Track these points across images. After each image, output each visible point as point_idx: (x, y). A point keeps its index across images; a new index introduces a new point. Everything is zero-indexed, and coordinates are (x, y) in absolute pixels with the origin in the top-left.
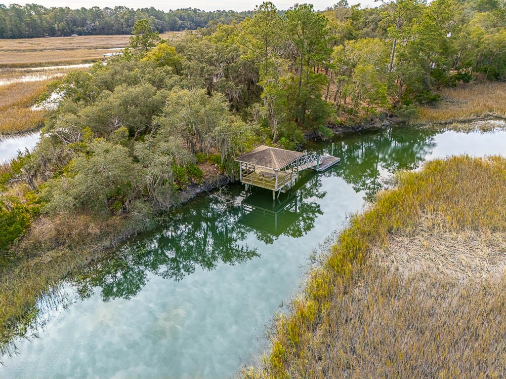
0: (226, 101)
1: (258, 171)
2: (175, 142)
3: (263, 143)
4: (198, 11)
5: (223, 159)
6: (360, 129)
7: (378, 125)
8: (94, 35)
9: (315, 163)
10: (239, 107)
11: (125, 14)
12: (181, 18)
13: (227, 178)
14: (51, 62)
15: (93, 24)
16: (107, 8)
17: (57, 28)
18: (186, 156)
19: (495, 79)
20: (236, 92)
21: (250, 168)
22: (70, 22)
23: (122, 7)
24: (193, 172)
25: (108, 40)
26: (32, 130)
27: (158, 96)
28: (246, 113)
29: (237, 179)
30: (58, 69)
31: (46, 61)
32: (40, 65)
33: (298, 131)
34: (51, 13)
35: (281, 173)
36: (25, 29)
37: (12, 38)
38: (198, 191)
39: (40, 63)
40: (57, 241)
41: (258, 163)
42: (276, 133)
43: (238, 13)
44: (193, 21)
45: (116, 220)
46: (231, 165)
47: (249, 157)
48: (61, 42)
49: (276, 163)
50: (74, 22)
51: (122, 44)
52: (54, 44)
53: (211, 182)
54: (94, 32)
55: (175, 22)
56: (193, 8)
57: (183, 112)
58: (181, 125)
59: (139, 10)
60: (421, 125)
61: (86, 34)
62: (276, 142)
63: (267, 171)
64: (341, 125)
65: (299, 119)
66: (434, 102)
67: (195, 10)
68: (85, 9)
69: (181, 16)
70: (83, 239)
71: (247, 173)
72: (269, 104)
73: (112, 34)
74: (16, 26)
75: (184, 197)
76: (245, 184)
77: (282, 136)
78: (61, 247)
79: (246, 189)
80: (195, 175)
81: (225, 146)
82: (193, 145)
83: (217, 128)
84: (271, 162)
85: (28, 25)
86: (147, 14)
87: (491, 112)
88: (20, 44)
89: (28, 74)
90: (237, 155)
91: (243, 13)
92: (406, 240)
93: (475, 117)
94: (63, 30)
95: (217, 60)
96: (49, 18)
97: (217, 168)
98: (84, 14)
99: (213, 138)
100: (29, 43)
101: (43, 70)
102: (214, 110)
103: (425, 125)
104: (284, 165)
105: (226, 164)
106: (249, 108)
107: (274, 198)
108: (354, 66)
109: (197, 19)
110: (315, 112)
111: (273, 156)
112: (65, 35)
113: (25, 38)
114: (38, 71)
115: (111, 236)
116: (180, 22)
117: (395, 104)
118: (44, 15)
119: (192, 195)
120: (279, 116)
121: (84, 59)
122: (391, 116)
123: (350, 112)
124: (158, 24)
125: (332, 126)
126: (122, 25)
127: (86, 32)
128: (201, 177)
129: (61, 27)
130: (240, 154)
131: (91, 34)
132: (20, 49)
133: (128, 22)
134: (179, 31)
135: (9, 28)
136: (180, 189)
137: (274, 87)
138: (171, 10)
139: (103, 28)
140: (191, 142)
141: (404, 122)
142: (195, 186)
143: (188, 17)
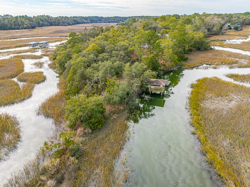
12: (41, 20)
23: (8, 15)
41: (156, 84)
44: (48, 22)
49: (163, 83)
56: (46, 15)
64: (163, 70)
66: (186, 60)
67: (47, 16)
84: (161, 83)
86: (24, 19)
87: (204, 62)
109: (50, 21)
116: (41, 22)
123: (164, 65)
124: (32, 24)
126: (12, 25)
134: (41, 27)
138: (34, 16)
143: (45, 20)
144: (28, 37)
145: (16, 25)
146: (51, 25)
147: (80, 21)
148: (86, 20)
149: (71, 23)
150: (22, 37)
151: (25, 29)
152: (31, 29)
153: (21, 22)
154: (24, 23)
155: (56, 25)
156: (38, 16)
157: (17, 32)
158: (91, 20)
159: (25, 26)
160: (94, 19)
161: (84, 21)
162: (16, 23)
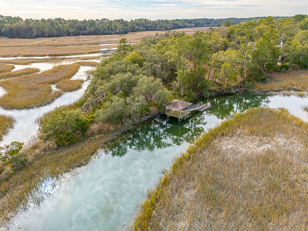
0: (161, 82)
1: (173, 110)
2: (142, 98)
3: (176, 98)
4: (147, 20)
5: (159, 105)
6: (224, 93)
7: (233, 91)
8: (90, 35)
9: (198, 108)
10: (167, 81)
11: (107, 23)
12: (137, 25)
13: (160, 113)
14: (73, 53)
15: (90, 29)
16: (97, 20)
17: (71, 32)
18: (145, 103)
19: (305, 68)
20: (166, 76)
21: (170, 109)
22: (78, 28)
23: (105, 19)
24: (147, 110)
25: (98, 39)
26: (76, 90)
27: (133, 78)
28: (170, 85)
29: (164, 113)
30: (77, 58)
31: (71, 53)
32: (68, 55)
33: (193, 94)
34: (68, 23)
35: (183, 111)
36: (55, 32)
37: (48, 37)
38: (148, 117)
39: (68, 54)
40: (100, 132)
41: (173, 107)
42: (183, 94)
43: (170, 21)
44: (144, 26)
45: (119, 126)
46: (162, 107)
47: (169, 104)
48: (74, 40)
49: (180, 107)
50: (80, 28)
51: (106, 41)
52: (71, 42)
53: (154, 114)
54: (90, 34)
55: (134, 27)
56: (144, 19)
57: (145, 86)
58: (144, 91)
59: (114, 20)
60: (254, 92)
61: (86, 35)
62: (182, 98)
63: (177, 110)
64: (214, 91)
65: (194, 88)
66: (263, 81)
68: (86, 21)
69: (137, 23)
70: (108, 132)
71: (168, 111)
72: (180, 82)
73: (100, 35)
74: (50, 30)
75: (143, 119)
76: (167, 115)
77: (185, 96)
78: (101, 134)
79: (168, 117)
80: (148, 111)
81: (160, 100)
82: (147, 99)
83: (158, 93)
84: (178, 106)
85: (56, 30)
86: (119, 23)
87: (293, 86)
88: (53, 41)
89: (64, 60)
90: (164, 103)
91: (173, 20)
92: (228, 138)
93: (283, 89)
94: (74, 33)
95: (158, 61)
96: (67, 26)
97: (156, 108)
98: (85, 23)
99: (155, 96)
100: (58, 41)
101: (71, 58)
102: (157, 85)
103: (256, 92)
104: (184, 108)
105: (160, 107)
106: (171, 83)
107: (179, 121)
108: (223, 63)
109: (147, 25)
110: (201, 85)
111: (179, 104)
112: (75, 36)
113: (54, 37)
114: (68, 58)
115: (118, 131)
116: (137, 27)
117: (244, 81)
118: (64, 25)
119: (146, 119)
120: (184, 87)
121: (89, 51)
122: (241, 87)
123: (220, 85)
124: (125, 29)
125: (210, 91)
126: (105, 29)
127: (86, 34)
128: (150, 112)
129: (73, 31)
130: (166, 103)
131: (88, 35)
132: (55, 44)
133: (108, 28)
134: (136, 32)
135: (47, 32)
136: (142, 116)
137: (183, 74)
138: (132, 20)
139: (95, 31)
140: (147, 98)
141: (246, 90)
142: (147, 115)
143: (141, 24)
144: (111, 43)
145: (109, 30)
146: (147, 30)
147: (181, 25)
148: (190, 23)
149: (169, 27)
150: (106, 43)
151: (117, 34)
152: (123, 34)
153: (115, 27)
154: (117, 28)
155: (152, 30)
156: (136, 20)
157: (107, 37)
158: (196, 24)
159: (118, 31)
160: (201, 22)
161: (187, 24)
162: (109, 27)
